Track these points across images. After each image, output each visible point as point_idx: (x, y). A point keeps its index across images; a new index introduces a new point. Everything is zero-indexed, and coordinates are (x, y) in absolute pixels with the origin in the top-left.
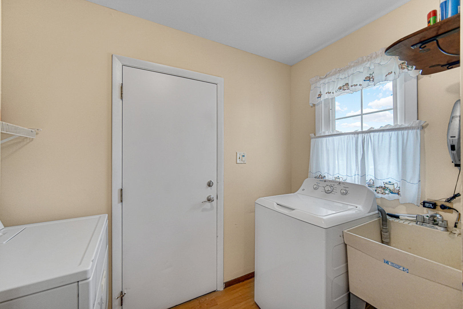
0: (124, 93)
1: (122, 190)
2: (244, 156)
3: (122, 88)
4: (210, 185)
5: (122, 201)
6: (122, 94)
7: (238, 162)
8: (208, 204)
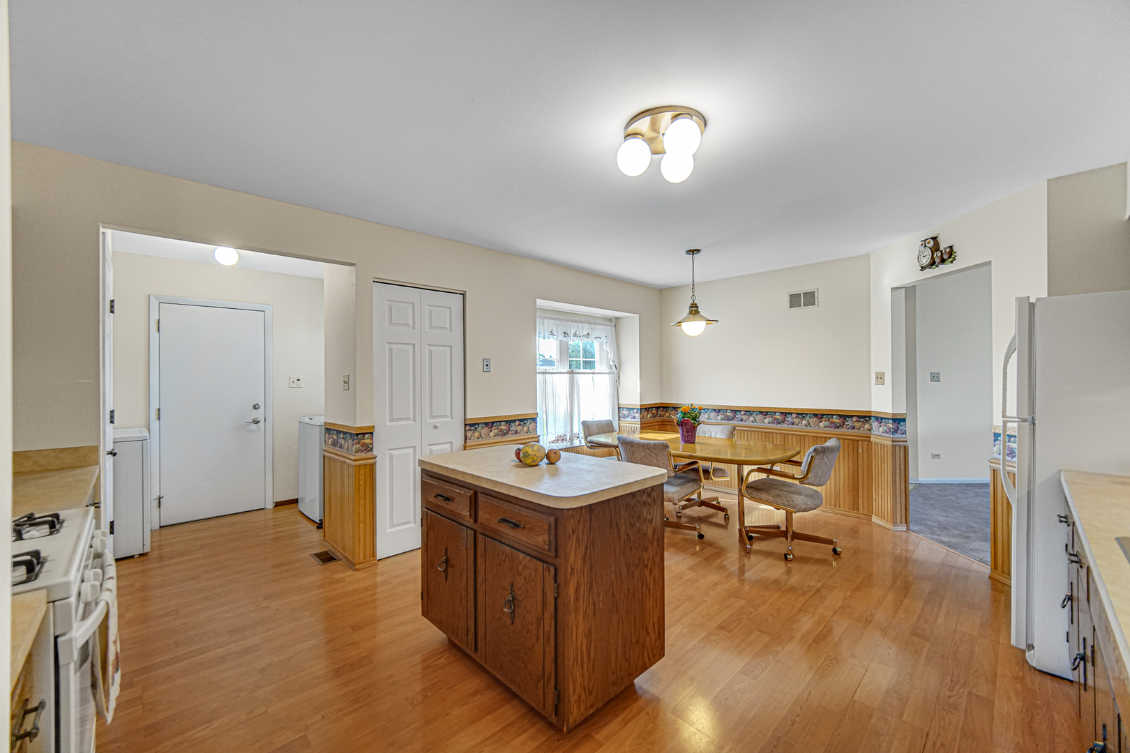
0: (161, 327)
1: (159, 409)
2: (299, 380)
3: (159, 322)
4: (256, 407)
5: (159, 419)
6: (159, 328)
7: (292, 385)
8: (254, 426)
